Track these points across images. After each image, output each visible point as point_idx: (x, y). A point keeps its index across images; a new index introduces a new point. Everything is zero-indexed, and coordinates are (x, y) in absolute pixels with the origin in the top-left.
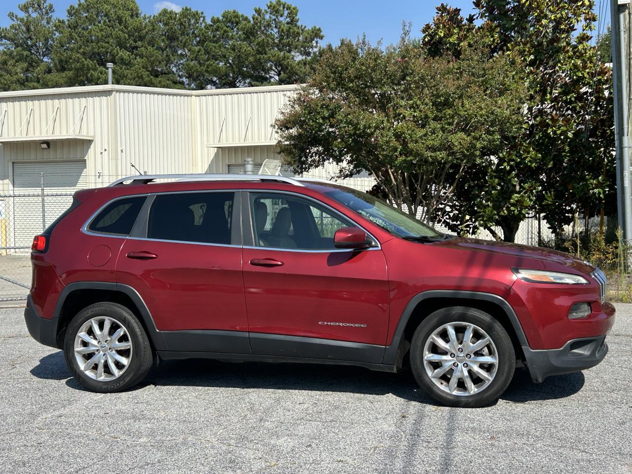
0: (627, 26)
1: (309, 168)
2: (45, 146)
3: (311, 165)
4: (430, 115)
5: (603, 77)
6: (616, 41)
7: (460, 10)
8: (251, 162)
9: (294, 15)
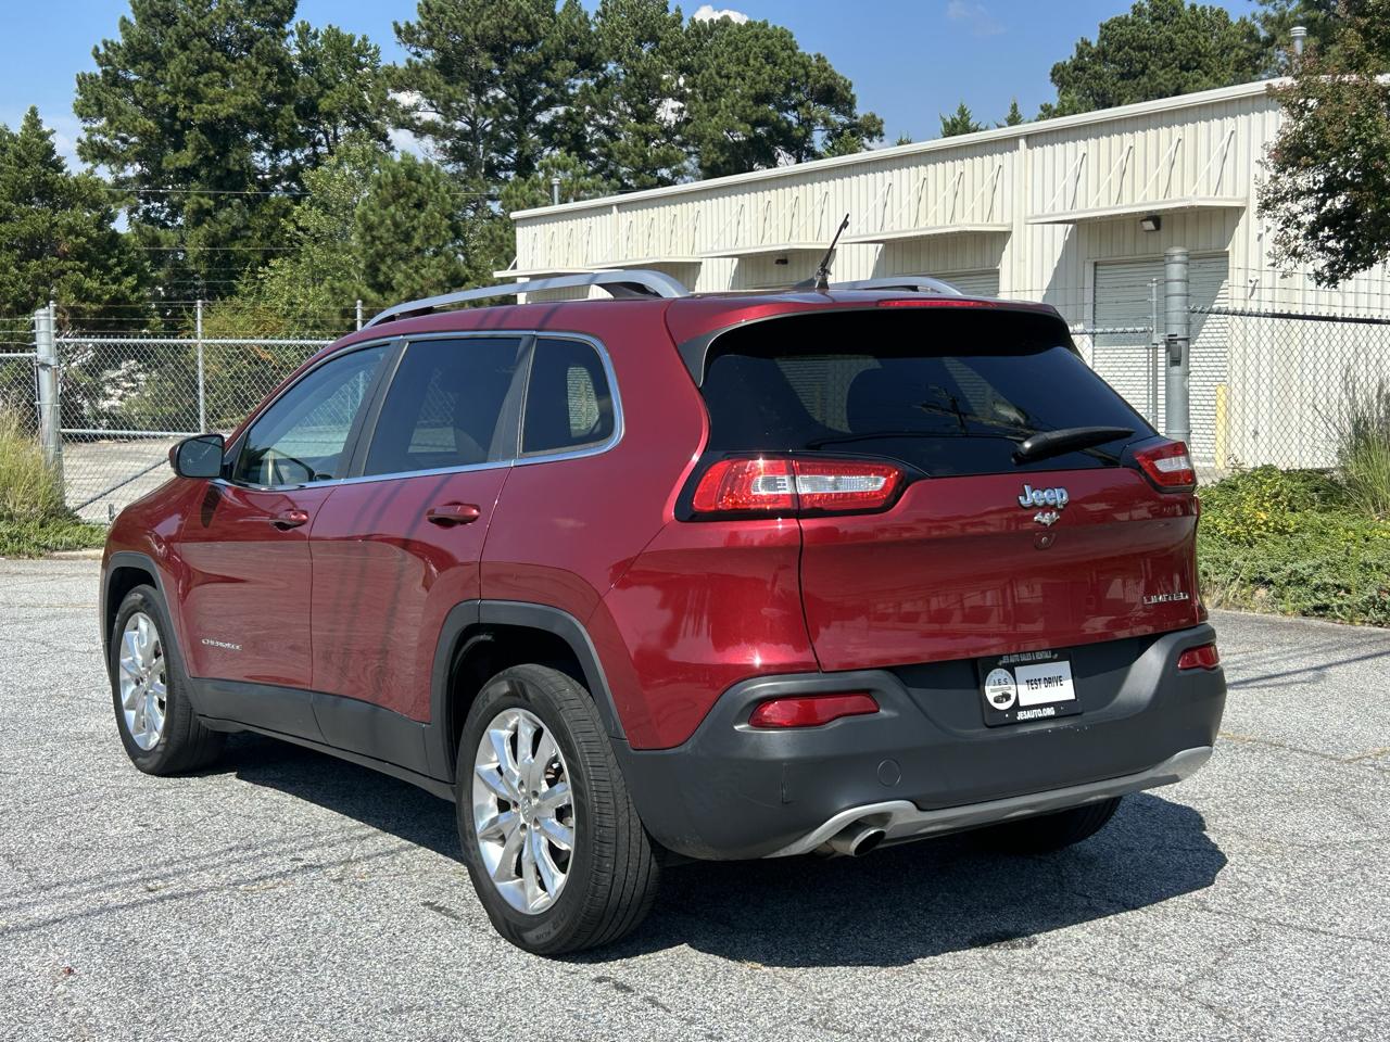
2: (1150, 225)
8: (1178, 258)
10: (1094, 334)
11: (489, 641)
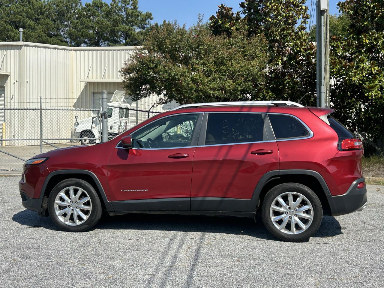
0: (326, 23)
1: (141, 98)
3: (143, 96)
4: (213, 69)
5: (311, 51)
6: (319, 31)
7: (232, 8)
8: (106, 93)
9: (136, 5)
10: (93, 111)
11: (279, 179)
